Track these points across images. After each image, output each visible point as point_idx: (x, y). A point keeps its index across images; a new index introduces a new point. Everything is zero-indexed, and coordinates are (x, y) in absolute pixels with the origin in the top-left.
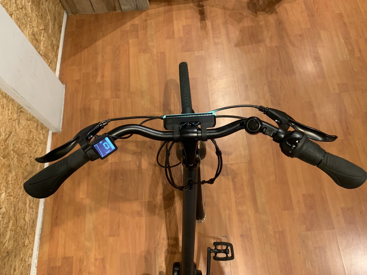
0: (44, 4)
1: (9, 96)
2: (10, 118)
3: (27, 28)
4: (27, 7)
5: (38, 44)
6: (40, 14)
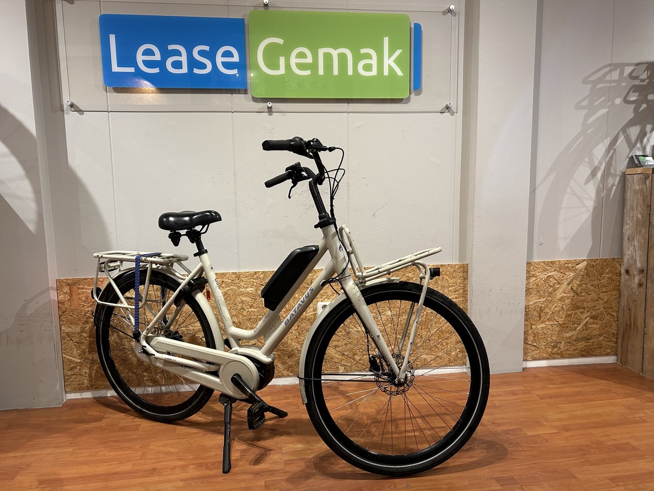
0: (585, 315)
1: (467, 294)
3: (539, 299)
4: (557, 291)
5: (538, 319)
6: (569, 313)
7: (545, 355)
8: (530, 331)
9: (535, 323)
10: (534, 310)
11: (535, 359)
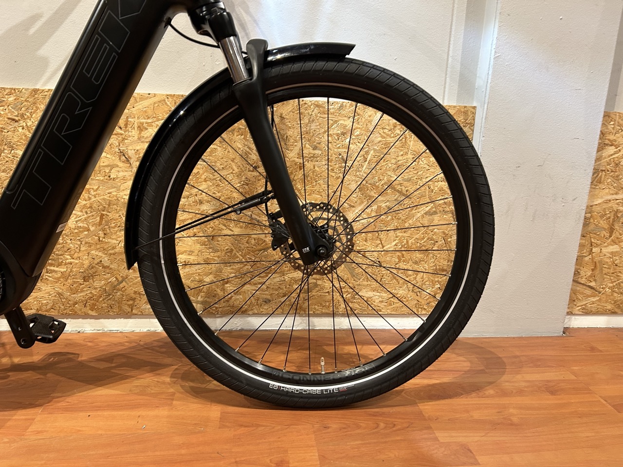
2: (432, 187)
7: (609, 307)
8: (587, 259)
9: (599, 242)
10: (602, 217)
11: (587, 312)
